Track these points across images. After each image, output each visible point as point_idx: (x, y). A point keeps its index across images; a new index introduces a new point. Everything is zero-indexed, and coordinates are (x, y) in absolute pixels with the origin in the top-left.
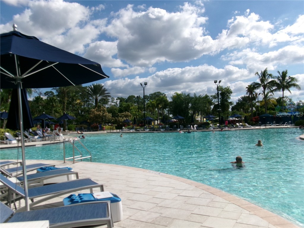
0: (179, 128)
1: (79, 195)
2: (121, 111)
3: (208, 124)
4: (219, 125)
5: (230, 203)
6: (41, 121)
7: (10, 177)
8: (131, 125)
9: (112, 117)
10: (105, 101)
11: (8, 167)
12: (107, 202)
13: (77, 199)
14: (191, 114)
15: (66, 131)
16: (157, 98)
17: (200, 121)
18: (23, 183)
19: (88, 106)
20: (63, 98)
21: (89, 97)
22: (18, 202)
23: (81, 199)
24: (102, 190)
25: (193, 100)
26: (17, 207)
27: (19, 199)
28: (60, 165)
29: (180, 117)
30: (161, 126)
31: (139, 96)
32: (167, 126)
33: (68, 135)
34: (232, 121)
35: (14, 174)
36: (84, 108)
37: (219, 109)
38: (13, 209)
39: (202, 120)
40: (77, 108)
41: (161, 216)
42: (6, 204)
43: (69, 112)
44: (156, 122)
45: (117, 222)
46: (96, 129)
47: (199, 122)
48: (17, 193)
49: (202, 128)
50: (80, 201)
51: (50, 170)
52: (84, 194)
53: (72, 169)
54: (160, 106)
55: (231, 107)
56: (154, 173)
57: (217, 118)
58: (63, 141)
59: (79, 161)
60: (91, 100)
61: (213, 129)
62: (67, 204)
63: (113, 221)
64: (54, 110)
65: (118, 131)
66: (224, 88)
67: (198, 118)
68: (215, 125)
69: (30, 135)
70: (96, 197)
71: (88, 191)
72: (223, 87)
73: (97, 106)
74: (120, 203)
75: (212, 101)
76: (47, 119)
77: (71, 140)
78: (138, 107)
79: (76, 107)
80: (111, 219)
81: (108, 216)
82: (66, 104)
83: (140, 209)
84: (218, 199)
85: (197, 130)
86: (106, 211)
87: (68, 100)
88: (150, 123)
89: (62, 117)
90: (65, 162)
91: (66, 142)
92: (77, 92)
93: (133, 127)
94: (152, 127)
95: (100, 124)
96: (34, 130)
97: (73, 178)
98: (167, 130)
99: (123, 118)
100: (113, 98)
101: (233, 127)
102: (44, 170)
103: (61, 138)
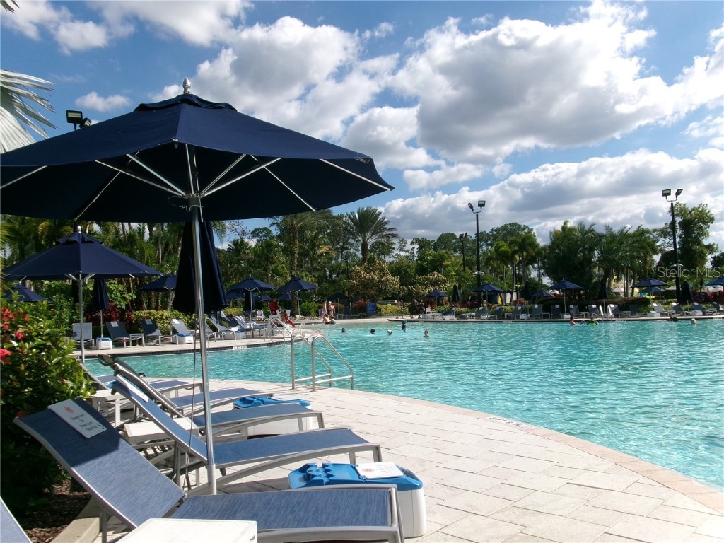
0: (568, 312)
1: (324, 466)
2: (422, 270)
3: (647, 302)
4: (677, 305)
5: (716, 513)
6: (244, 294)
7: (179, 417)
8: (446, 304)
9: (401, 284)
10: (384, 248)
11: (177, 393)
12: (388, 488)
13: (320, 476)
14: (599, 276)
15: (297, 316)
16: (510, 238)
17: (622, 295)
18: (204, 432)
19: (347, 259)
20: (291, 243)
21: (349, 238)
22: (194, 472)
23: (329, 476)
24: (378, 458)
25: (604, 240)
26: (192, 483)
27: (195, 466)
28: (284, 394)
29: (571, 285)
30: (519, 308)
31: (464, 233)
32: (536, 307)
33: (303, 325)
34: (714, 294)
35: (187, 410)
36: (337, 264)
37: (676, 263)
38: (184, 487)
39: (630, 292)
40: (322, 263)
41: (524, 531)
42: (170, 475)
43: (304, 274)
44: (508, 296)
45: (414, 537)
46: (362, 312)
47: (622, 298)
48: (192, 454)
49: (629, 312)
50: (326, 480)
51: (262, 405)
52: (334, 465)
53: (308, 405)
54: (518, 258)
55: (710, 257)
56: (504, 422)
57: (670, 286)
58: (290, 339)
59: (324, 386)
60: (352, 245)
61: (659, 315)
62: (298, 484)
63: (404, 536)
64: (273, 270)
65: (416, 317)
66: (690, 209)
67: (619, 287)
68: (665, 304)
69: (221, 324)
70: (362, 473)
71: (344, 459)
72: (686, 206)
73: (367, 260)
74: (421, 492)
75: (658, 244)
76: (256, 290)
77: (309, 336)
78: (463, 260)
79: (319, 263)
80: (398, 530)
81: (392, 522)
82: (296, 255)
83: (469, 509)
84: (679, 499)
85: (615, 317)
86: (386, 511)
87: (301, 248)
88: (492, 298)
89: (288, 284)
90: (295, 387)
91: (296, 341)
92: (321, 229)
93: (451, 308)
94: (498, 308)
95: (373, 300)
96: (230, 313)
97: (311, 425)
98: (534, 317)
99: (426, 288)
100: (403, 240)
101: (719, 311)
102: (249, 403)
103: (286, 333)
